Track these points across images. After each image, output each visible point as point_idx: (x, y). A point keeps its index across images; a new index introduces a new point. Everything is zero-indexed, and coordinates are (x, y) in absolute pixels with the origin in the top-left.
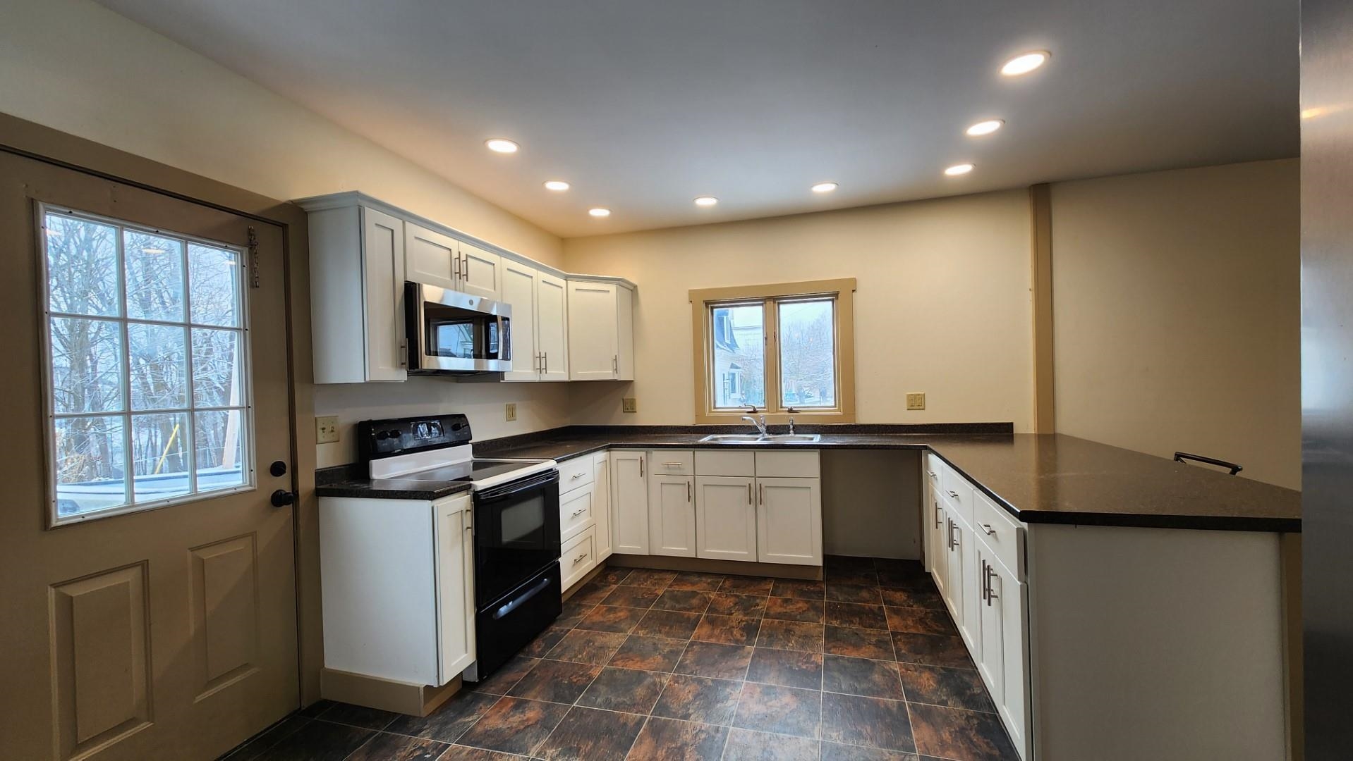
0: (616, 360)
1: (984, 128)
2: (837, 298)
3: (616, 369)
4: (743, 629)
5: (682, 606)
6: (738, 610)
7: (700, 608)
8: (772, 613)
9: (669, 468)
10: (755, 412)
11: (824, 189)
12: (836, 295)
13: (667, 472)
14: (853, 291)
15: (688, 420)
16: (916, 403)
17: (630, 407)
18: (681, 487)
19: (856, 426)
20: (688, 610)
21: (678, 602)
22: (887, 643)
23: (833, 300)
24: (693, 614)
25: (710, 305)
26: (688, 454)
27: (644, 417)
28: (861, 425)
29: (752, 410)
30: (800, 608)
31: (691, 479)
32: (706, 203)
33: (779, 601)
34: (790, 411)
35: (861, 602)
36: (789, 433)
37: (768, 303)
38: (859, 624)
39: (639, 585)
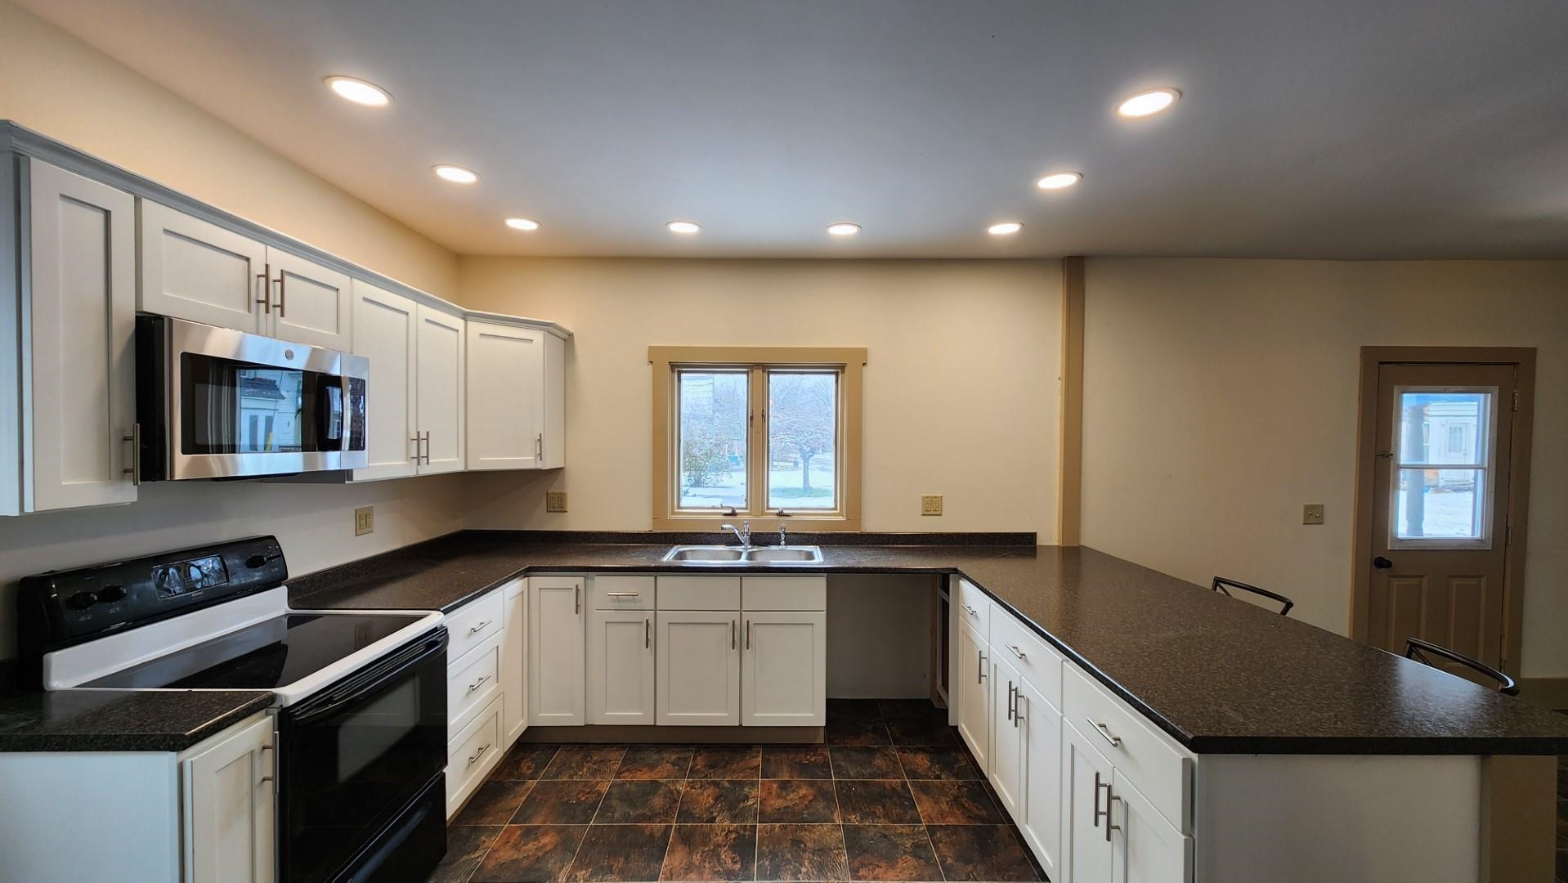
0: (540, 440)
1: (1058, 182)
2: (843, 372)
3: (540, 454)
4: (733, 848)
5: (640, 812)
6: (721, 811)
7: (666, 814)
8: (769, 809)
9: (619, 601)
10: (733, 514)
11: (843, 232)
12: (842, 367)
13: (617, 605)
14: (864, 364)
15: (641, 523)
16: (932, 506)
17: (558, 504)
18: (635, 627)
19: (862, 535)
20: (650, 819)
21: (633, 805)
22: (925, 847)
23: (837, 374)
24: (658, 826)
25: (677, 368)
26: (647, 581)
27: (577, 520)
28: (868, 534)
29: (729, 511)
30: (804, 796)
31: (650, 615)
32: (684, 229)
33: (775, 786)
34: (781, 514)
35: (878, 777)
36: (780, 544)
37: (755, 371)
38: (884, 817)
39: (571, 777)
